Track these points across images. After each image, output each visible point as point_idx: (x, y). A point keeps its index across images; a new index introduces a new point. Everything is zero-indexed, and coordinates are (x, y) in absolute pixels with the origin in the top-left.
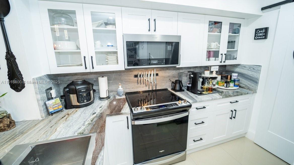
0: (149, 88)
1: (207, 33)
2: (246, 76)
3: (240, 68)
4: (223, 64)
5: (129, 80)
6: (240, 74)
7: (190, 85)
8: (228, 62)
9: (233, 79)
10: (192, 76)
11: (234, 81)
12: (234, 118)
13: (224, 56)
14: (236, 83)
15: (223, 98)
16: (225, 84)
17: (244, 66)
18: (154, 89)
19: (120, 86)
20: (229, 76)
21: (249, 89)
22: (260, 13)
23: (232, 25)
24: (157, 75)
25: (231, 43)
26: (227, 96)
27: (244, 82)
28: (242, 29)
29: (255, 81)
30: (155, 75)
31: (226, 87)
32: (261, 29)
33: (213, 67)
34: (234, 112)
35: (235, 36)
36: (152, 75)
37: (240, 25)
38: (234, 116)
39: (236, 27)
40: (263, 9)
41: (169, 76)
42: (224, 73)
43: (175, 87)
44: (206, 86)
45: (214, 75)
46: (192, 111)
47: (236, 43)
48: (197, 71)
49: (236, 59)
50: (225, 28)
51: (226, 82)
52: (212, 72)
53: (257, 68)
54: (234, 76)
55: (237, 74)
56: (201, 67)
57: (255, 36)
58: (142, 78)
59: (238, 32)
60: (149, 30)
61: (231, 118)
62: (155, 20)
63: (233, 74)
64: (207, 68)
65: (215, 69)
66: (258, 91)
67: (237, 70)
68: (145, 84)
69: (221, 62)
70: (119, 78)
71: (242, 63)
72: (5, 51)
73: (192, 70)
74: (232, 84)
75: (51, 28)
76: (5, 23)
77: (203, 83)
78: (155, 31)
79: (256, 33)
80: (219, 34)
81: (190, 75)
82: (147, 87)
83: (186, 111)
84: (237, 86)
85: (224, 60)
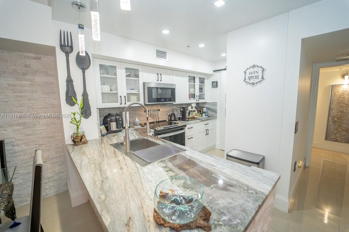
0: (154, 120)
1: (188, 83)
2: (211, 109)
3: (207, 105)
4: (198, 102)
5: (141, 115)
6: (208, 109)
7: (181, 116)
8: (201, 101)
9: (204, 111)
10: (182, 110)
11: (205, 112)
12: (208, 134)
13: (198, 97)
14: (206, 114)
15: (201, 122)
16: (201, 115)
17: (209, 103)
18: (157, 121)
19: (137, 118)
20: (202, 110)
21: (213, 117)
22: (213, 73)
23: (200, 78)
24: (159, 110)
25: (201, 89)
26: (203, 121)
27: (210, 113)
28: (205, 81)
29: (215, 111)
30: (158, 110)
31: (201, 117)
32: (215, 82)
33: (193, 104)
34: (207, 130)
35: (202, 85)
36: (156, 110)
37: (204, 79)
38: (207, 133)
39: (202, 80)
40: (214, 71)
41: (166, 111)
42: (198, 108)
43: (171, 118)
44: (191, 116)
45: (194, 109)
46: (186, 130)
47: (203, 89)
48: (184, 106)
49: (204, 99)
50: (197, 80)
51: (201, 114)
52: (192, 108)
53: (215, 104)
54: (205, 110)
55: (206, 109)
56: (185, 104)
57: (212, 86)
58: (150, 113)
59: (204, 83)
60: (158, 80)
61: (206, 135)
62: (161, 74)
63: (204, 109)
64: (189, 104)
65: (194, 105)
66: (217, 117)
67: (206, 106)
68: (151, 117)
69: (197, 101)
70: (134, 113)
71: (208, 101)
72: (83, 90)
73: (181, 106)
74: (204, 115)
75: (100, 76)
76: (85, 73)
77: (189, 114)
78: (161, 81)
79: (212, 84)
80: (194, 83)
81: (180, 109)
82: (153, 119)
83: (182, 129)
84: (207, 116)
85: (198, 100)
